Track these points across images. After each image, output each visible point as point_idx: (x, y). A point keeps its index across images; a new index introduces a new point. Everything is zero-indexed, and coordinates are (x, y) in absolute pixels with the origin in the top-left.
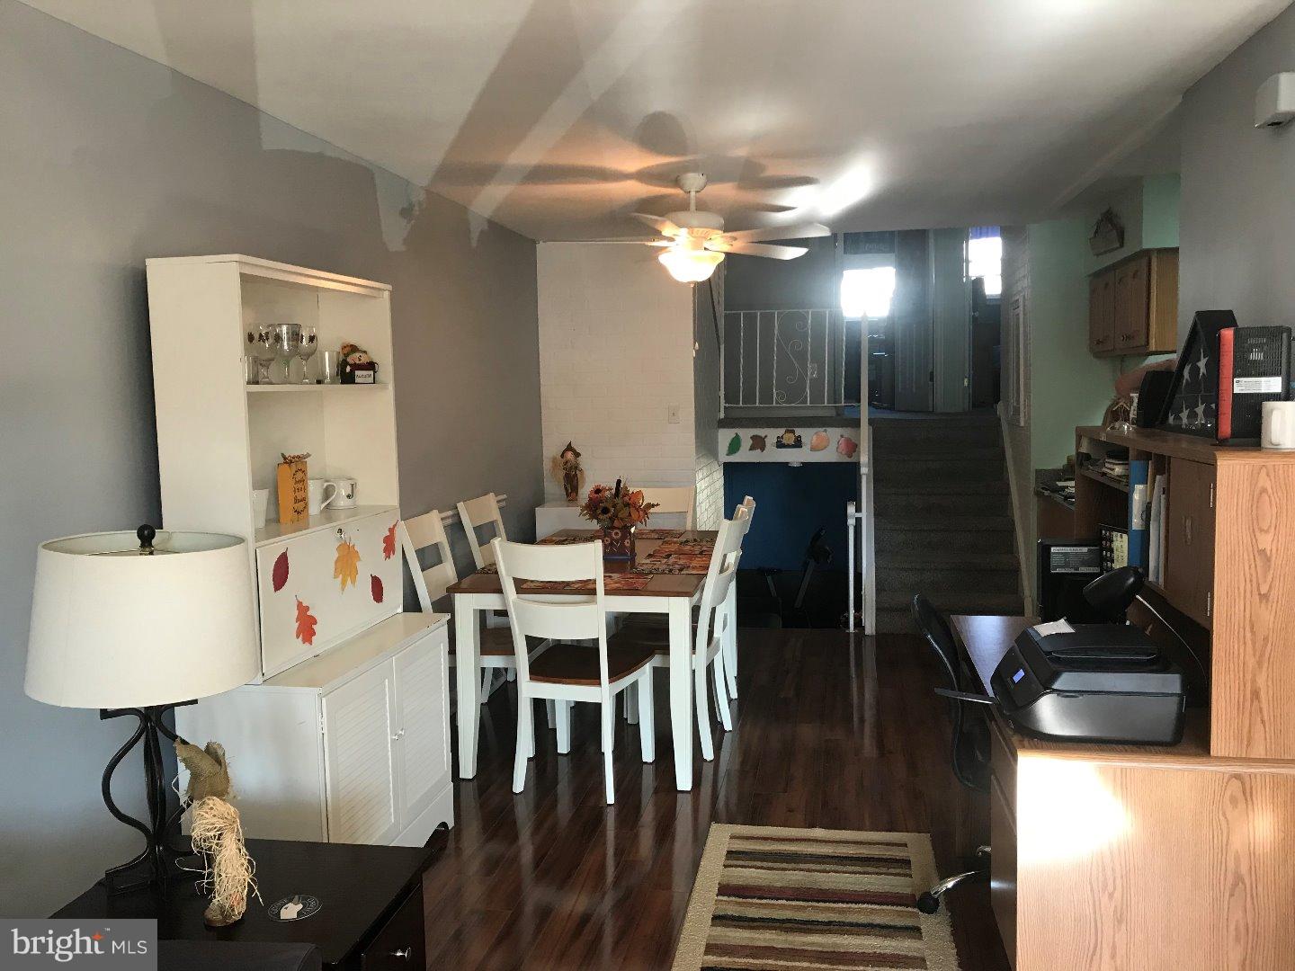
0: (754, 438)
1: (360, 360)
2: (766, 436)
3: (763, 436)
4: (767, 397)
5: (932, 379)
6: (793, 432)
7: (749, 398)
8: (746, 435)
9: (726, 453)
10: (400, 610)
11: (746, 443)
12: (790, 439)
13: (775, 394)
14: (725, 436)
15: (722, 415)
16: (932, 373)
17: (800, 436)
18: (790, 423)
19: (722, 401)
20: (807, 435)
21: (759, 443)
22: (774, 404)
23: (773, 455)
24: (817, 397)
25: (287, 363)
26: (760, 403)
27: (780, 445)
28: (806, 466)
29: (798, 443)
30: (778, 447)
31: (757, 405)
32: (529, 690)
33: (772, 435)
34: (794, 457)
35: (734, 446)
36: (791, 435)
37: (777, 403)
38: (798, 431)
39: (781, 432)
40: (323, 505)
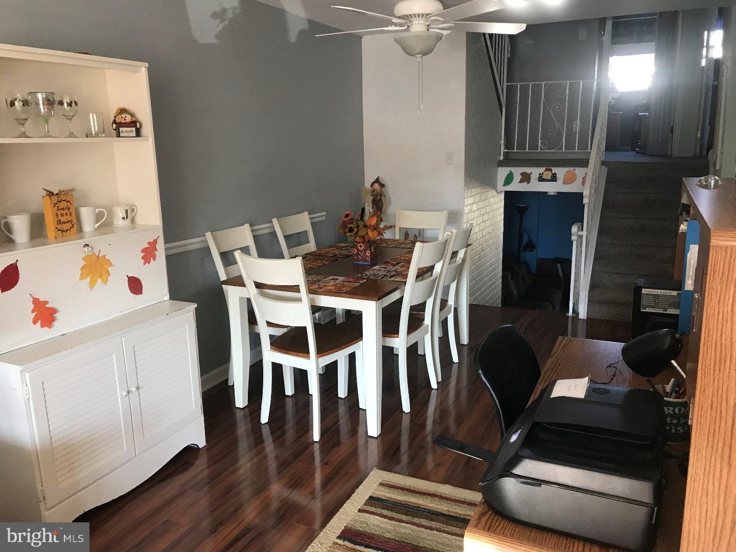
0: (523, 174)
1: (125, 120)
2: (531, 173)
3: (529, 173)
4: (534, 145)
5: (672, 132)
6: (551, 170)
7: (522, 146)
8: (517, 172)
9: (503, 183)
10: (167, 297)
11: (517, 177)
12: (548, 175)
13: (540, 143)
14: (503, 172)
15: (502, 158)
16: (672, 128)
17: (555, 174)
18: (550, 163)
19: (502, 148)
20: (561, 172)
21: (526, 178)
22: (539, 150)
23: (535, 186)
24: (570, 145)
25: (47, 121)
26: (529, 150)
27: (541, 179)
28: (560, 195)
29: (554, 178)
30: (539, 181)
31: (527, 150)
32: (270, 356)
33: (535, 172)
34: (551, 188)
35: (509, 179)
36: (550, 173)
37: (541, 149)
38: (555, 170)
39: (542, 170)
40: (97, 225)
